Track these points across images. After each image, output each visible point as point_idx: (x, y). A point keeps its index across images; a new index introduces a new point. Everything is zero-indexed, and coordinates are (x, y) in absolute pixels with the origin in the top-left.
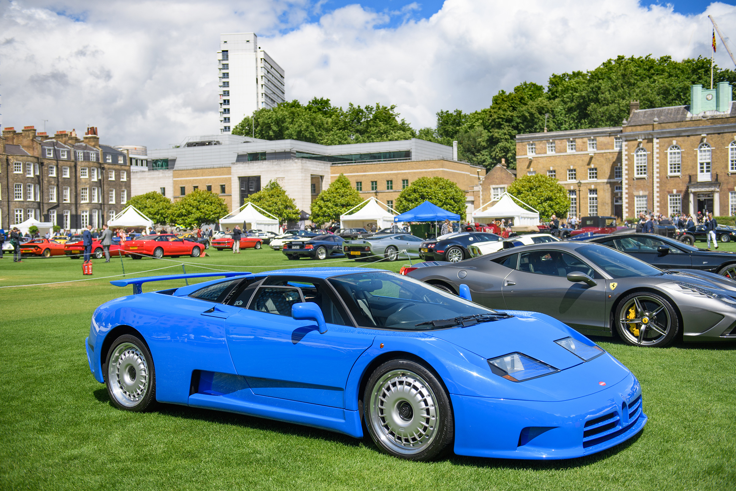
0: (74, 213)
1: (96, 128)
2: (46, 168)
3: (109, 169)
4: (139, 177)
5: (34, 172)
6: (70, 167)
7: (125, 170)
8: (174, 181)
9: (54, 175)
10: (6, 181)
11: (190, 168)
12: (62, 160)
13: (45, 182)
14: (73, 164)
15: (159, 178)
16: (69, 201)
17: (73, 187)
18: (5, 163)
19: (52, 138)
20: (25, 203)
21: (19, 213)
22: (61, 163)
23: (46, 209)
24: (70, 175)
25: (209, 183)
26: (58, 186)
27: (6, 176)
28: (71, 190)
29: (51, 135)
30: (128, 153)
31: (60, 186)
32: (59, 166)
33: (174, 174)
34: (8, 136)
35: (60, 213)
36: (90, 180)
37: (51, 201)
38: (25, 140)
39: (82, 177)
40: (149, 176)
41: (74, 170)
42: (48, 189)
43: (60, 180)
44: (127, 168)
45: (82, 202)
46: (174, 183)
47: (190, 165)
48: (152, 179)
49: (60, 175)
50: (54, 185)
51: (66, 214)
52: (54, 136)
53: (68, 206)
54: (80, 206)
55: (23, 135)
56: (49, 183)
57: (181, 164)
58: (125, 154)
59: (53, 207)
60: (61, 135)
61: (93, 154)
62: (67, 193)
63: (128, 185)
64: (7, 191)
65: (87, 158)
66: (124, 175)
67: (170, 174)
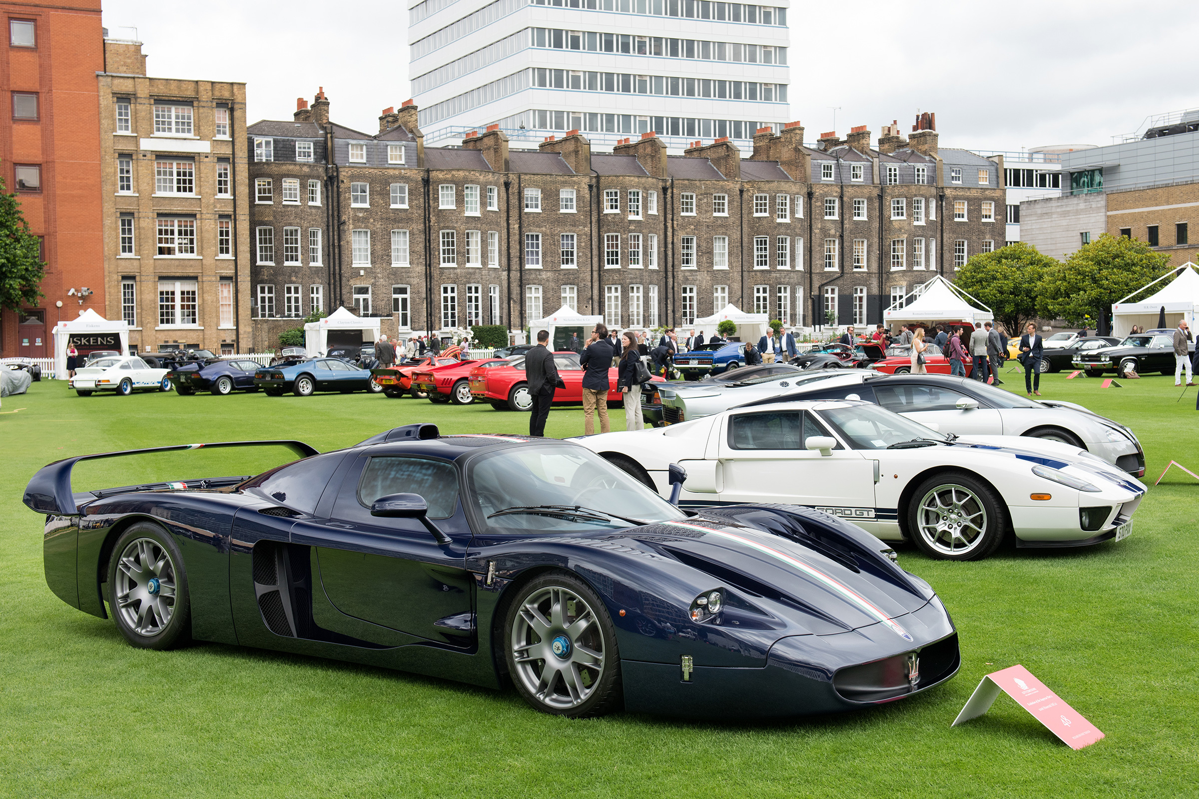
0: (875, 291)
1: (933, 114)
2: (819, 204)
3: (956, 198)
4: (1039, 211)
5: (793, 212)
6: (870, 199)
7: (992, 199)
8: (1108, 217)
9: (836, 217)
10: (739, 233)
11: (1140, 186)
12: (853, 186)
13: (817, 231)
14: (875, 192)
15: (1078, 212)
16: (865, 270)
17: (876, 240)
18: (737, 198)
19: (843, 143)
20: (774, 275)
21: (761, 295)
22: (849, 192)
23: (816, 284)
24: (869, 216)
25: (1181, 219)
26: (842, 237)
27: (738, 222)
28: (869, 246)
29: (843, 138)
30: (1001, 162)
31: (845, 238)
32: (845, 199)
33: (1107, 201)
34: (761, 144)
35: (847, 293)
36: (910, 224)
37: (827, 269)
38: (786, 149)
39: (893, 218)
40: (1059, 210)
41: (877, 205)
42: (822, 245)
43: (846, 226)
44: (998, 194)
45: (893, 269)
46: (1107, 223)
47: (1144, 181)
48: (1065, 214)
49: (846, 216)
50: (834, 236)
51: (859, 294)
52: (845, 138)
53: (864, 280)
54: (888, 278)
55: (782, 140)
56: (825, 232)
57: (1127, 180)
58: (995, 164)
59: (832, 280)
60: (859, 135)
61: (923, 168)
62: (862, 250)
63: (999, 231)
64: (741, 252)
65: (909, 180)
66: (988, 209)
67: (1099, 202)
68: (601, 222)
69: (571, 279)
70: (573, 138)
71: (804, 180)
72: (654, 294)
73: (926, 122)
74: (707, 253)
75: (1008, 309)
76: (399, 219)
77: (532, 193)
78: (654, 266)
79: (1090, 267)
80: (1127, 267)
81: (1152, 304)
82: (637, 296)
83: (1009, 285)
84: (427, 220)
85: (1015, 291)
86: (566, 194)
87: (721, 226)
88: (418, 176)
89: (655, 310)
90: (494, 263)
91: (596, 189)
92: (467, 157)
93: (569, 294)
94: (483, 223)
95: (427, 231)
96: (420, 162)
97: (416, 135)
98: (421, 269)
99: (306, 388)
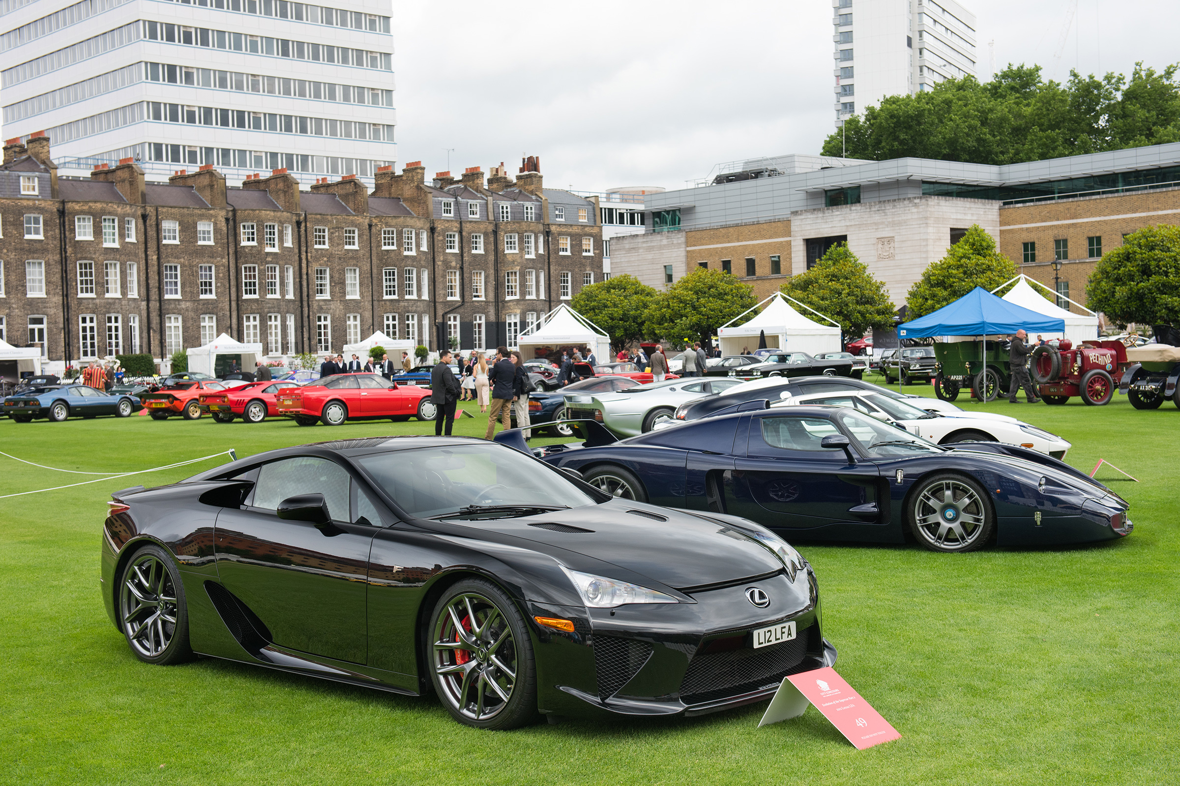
0: (492, 318)
1: (537, 158)
2: (441, 238)
3: (560, 234)
4: (627, 246)
5: (418, 245)
6: (486, 234)
7: (591, 235)
8: (688, 252)
9: (456, 250)
10: (369, 265)
11: (714, 225)
12: (471, 222)
13: (440, 263)
14: (491, 228)
15: (661, 248)
16: (483, 299)
17: (492, 271)
18: (367, 232)
19: (458, 182)
20: (402, 304)
21: (391, 322)
22: (467, 227)
23: (440, 313)
24: (485, 250)
25: (750, 254)
26: (462, 268)
27: (368, 255)
28: (486, 277)
29: (458, 177)
30: (598, 202)
31: (465, 269)
32: (464, 234)
33: (687, 238)
34: (383, 181)
35: (467, 320)
36: (522, 257)
37: (449, 298)
38: (407, 187)
39: (506, 252)
40: (644, 245)
41: (492, 239)
42: (444, 276)
43: (466, 259)
44: (595, 230)
45: (508, 298)
46: (687, 257)
47: (717, 220)
48: (650, 249)
49: (466, 250)
50: (455, 268)
51: (478, 321)
52: (460, 178)
53: (481, 308)
54: (503, 307)
55: (404, 178)
56: (447, 265)
57: (703, 219)
58: (591, 204)
59: (454, 308)
60: (472, 175)
61: (530, 207)
62: (480, 281)
63: (596, 263)
64: (371, 282)
65: (518, 216)
66: (588, 244)
67: (680, 238)
68: (239, 254)
69: (210, 308)
70: (207, 172)
71: (427, 216)
72: (291, 322)
73: (531, 164)
74: (339, 284)
75: (619, 333)
76: (34, 250)
77: (170, 226)
78: (290, 296)
79: (690, 296)
80: (721, 296)
81: (752, 328)
82: (275, 324)
83: (618, 312)
84: (63, 250)
85: (624, 318)
86: (204, 226)
87: (352, 258)
88: (53, 206)
89: (292, 338)
90: (134, 294)
91: (233, 222)
92: (99, 188)
93: (208, 323)
94: (123, 254)
95: (64, 261)
96: (54, 193)
97: (48, 166)
98: (57, 299)
99: (61, 414)
